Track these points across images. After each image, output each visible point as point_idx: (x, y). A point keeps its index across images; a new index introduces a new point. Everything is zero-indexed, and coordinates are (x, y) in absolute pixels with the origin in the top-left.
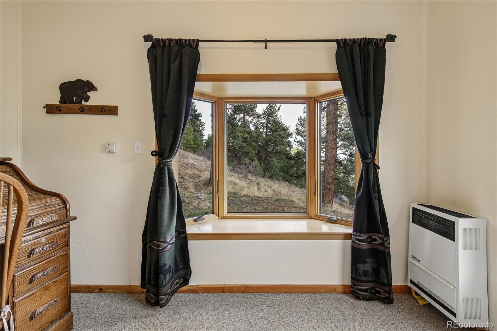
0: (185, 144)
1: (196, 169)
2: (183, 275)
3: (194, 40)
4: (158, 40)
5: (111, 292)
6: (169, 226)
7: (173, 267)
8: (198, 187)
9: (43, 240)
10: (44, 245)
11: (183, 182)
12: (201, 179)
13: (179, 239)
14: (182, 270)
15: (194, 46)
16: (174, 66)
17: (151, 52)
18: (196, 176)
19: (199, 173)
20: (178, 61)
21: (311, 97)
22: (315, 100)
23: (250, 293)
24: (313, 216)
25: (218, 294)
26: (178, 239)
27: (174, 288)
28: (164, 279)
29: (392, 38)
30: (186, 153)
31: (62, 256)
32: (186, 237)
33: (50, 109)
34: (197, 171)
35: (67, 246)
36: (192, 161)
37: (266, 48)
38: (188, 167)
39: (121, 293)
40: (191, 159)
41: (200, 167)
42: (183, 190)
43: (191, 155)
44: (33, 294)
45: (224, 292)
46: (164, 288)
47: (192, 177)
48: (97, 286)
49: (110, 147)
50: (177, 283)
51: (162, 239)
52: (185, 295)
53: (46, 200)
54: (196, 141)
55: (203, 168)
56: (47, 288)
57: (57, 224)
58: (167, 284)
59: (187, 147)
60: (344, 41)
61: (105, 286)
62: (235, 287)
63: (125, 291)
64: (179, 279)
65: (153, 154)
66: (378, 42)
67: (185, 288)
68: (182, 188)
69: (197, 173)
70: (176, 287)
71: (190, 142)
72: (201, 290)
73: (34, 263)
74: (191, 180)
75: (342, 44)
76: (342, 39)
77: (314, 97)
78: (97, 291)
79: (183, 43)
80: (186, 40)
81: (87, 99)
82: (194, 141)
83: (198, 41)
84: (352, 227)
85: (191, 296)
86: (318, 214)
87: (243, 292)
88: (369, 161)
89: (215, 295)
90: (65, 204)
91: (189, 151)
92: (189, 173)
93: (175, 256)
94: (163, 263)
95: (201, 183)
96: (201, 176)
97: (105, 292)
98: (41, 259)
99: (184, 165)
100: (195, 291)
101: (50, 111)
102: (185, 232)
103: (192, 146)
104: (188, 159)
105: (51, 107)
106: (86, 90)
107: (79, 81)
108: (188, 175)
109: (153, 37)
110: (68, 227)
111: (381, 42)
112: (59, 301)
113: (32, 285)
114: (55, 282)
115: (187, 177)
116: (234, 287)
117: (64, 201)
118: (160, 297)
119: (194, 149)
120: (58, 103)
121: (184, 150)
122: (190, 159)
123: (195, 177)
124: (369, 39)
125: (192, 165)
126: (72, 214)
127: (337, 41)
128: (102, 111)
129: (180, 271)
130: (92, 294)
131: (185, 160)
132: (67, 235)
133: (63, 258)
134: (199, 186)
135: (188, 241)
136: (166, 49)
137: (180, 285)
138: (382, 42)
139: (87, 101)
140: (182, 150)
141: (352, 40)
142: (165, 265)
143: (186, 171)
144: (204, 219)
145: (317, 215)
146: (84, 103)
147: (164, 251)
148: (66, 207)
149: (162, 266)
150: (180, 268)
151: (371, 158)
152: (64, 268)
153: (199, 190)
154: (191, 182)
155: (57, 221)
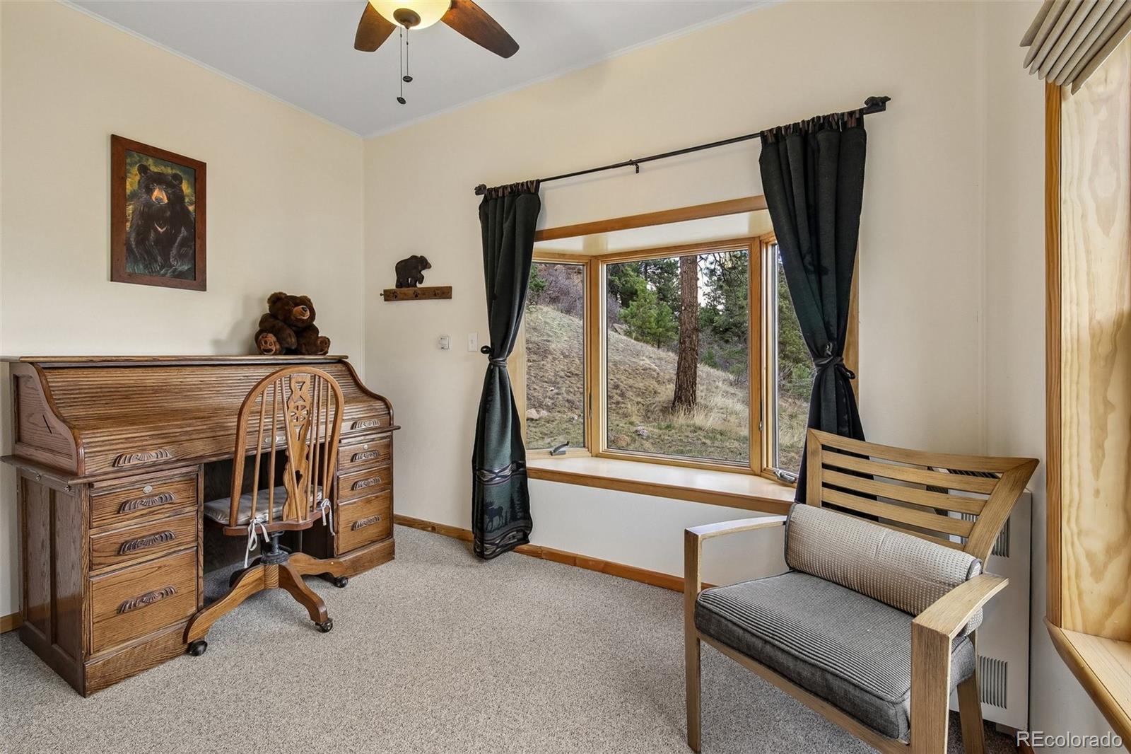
0: (640, 327)
1: (653, 378)
2: (522, 528)
3: (532, 182)
4: (490, 190)
5: (443, 534)
6: (498, 452)
7: (507, 512)
8: (649, 414)
9: (366, 446)
10: (366, 452)
11: (623, 403)
12: (657, 399)
13: (518, 474)
14: (521, 521)
15: (533, 191)
16: (506, 225)
17: (483, 207)
18: (650, 392)
19: (656, 385)
20: (511, 217)
21: (754, 238)
22: (760, 241)
23: (613, 575)
24: (757, 469)
25: (568, 566)
26: (516, 474)
27: (506, 541)
28: (489, 522)
29: (878, 105)
30: (640, 346)
31: (385, 469)
32: (525, 472)
33: (389, 296)
34: (654, 382)
35: (389, 459)
36: (648, 362)
37: (637, 171)
38: (637, 374)
39: (454, 538)
40: (646, 359)
41: (662, 374)
42: (620, 418)
43: (649, 349)
44: (355, 503)
45: (575, 565)
46: (489, 534)
47: (642, 393)
48: (430, 523)
49: (444, 342)
50: (514, 537)
51: (487, 468)
52: (525, 557)
53: (371, 403)
54: (662, 320)
55: (667, 377)
56: (368, 501)
57: (379, 431)
58: (494, 530)
59: (643, 334)
60: (775, 132)
61: (438, 525)
62: (592, 561)
63: (459, 536)
64: (517, 531)
65: (485, 350)
66: (846, 119)
67: (524, 547)
68: (618, 413)
69: (652, 386)
70: (512, 542)
71: (650, 322)
72: (545, 554)
73: (356, 469)
74: (639, 399)
75: (771, 140)
76: (771, 130)
77: (759, 237)
78: (430, 529)
79: (518, 189)
80: (522, 184)
81: (421, 280)
82: (658, 322)
83: (538, 182)
84: (795, 490)
85: (531, 559)
86: (767, 466)
87: (603, 571)
88: (826, 362)
89: (562, 566)
90: (389, 410)
91: (647, 342)
92: (636, 385)
93: (511, 497)
94: (488, 500)
95: (656, 407)
96: (659, 393)
97: (438, 533)
98: (363, 467)
99: (630, 371)
100: (538, 554)
101: (388, 298)
102: (523, 465)
103: (653, 331)
104: (641, 358)
105: (388, 293)
106: (420, 268)
107: (414, 257)
108: (635, 390)
109: (486, 187)
110: (391, 437)
111: (851, 117)
112: (380, 520)
113: (354, 492)
114: (377, 497)
115: (631, 393)
116: (590, 560)
117: (388, 407)
118: (485, 545)
119: (657, 338)
120: (395, 288)
121: (636, 339)
122: (644, 358)
123: (647, 393)
124: (824, 117)
125: (647, 370)
126: (396, 423)
127: (762, 134)
128: (435, 295)
129: (519, 522)
130: (425, 532)
131: (634, 360)
132: (390, 446)
133: (385, 472)
134: (652, 412)
135: (528, 479)
136: (499, 201)
137: (518, 540)
138: (853, 118)
139: (421, 283)
140: (633, 341)
141: (792, 126)
142: (491, 504)
143: (631, 382)
144: (564, 453)
145: (765, 469)
146: (419, 285)
147: (489, 483)
148: (389, 413)
149: (487, 503)
150: (518, 517)
151: (830, 356)
152: (385, 484)
153: (651, 419)
154: (638, 403)
155: (379, 428)
